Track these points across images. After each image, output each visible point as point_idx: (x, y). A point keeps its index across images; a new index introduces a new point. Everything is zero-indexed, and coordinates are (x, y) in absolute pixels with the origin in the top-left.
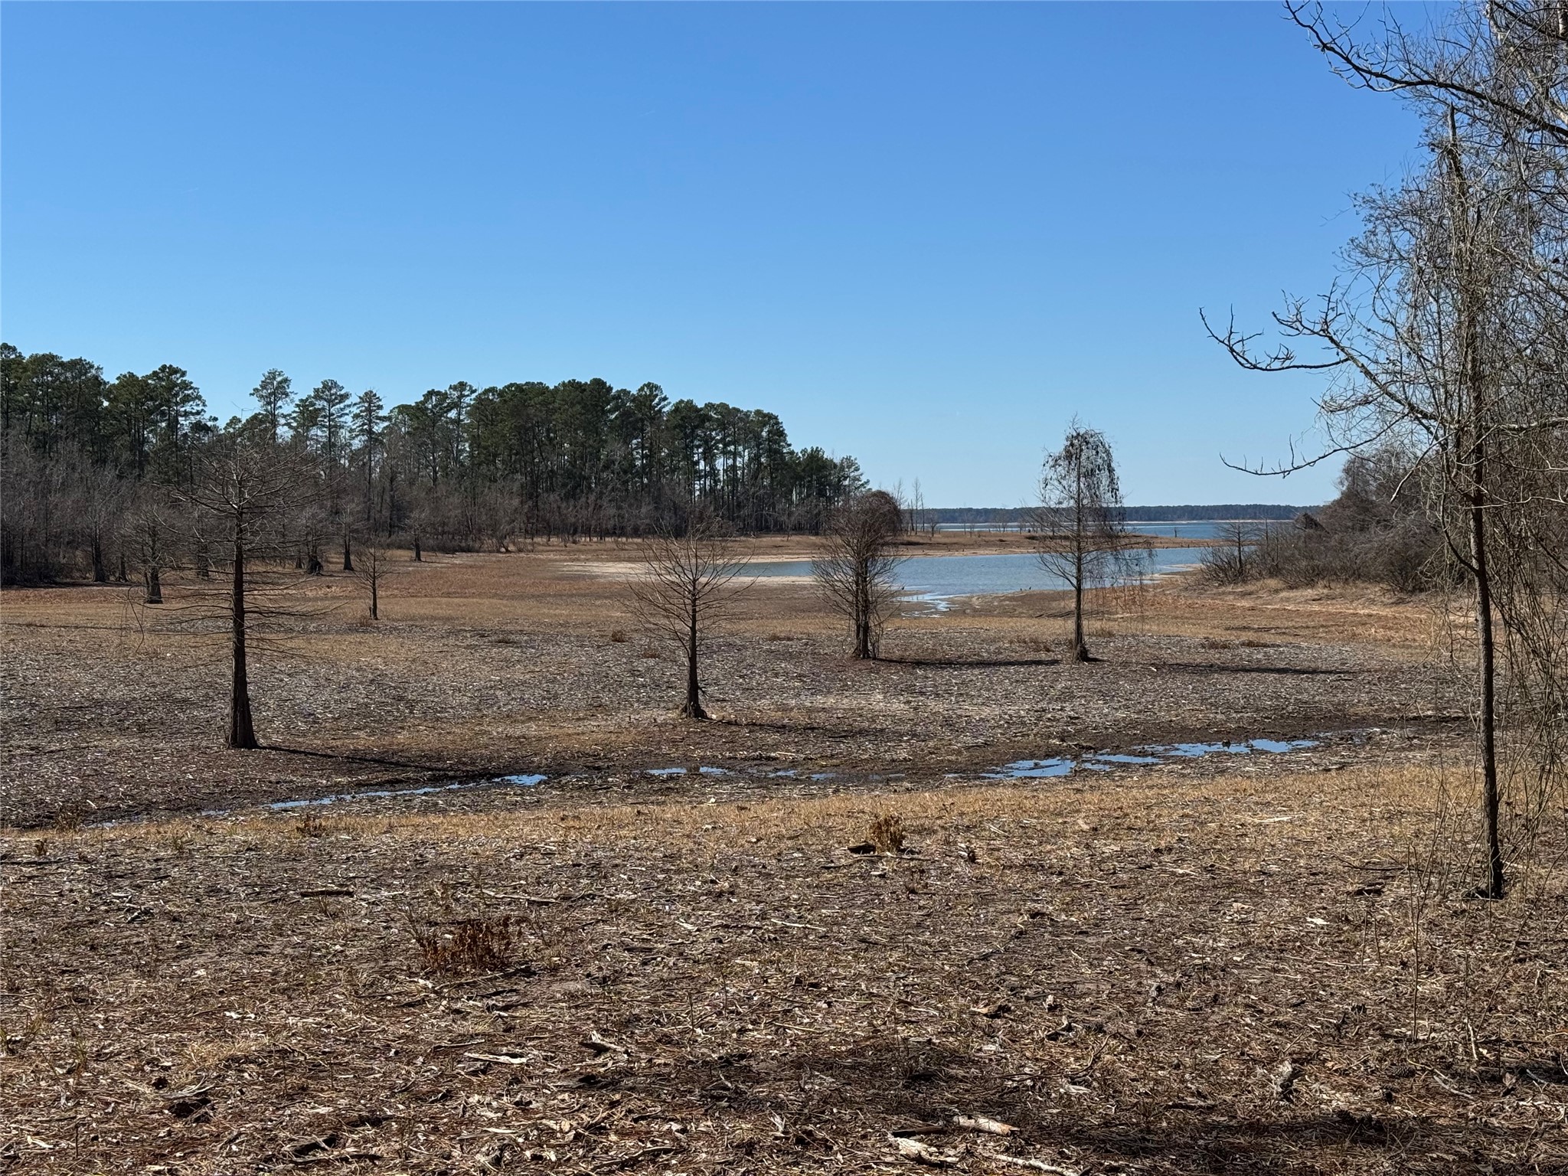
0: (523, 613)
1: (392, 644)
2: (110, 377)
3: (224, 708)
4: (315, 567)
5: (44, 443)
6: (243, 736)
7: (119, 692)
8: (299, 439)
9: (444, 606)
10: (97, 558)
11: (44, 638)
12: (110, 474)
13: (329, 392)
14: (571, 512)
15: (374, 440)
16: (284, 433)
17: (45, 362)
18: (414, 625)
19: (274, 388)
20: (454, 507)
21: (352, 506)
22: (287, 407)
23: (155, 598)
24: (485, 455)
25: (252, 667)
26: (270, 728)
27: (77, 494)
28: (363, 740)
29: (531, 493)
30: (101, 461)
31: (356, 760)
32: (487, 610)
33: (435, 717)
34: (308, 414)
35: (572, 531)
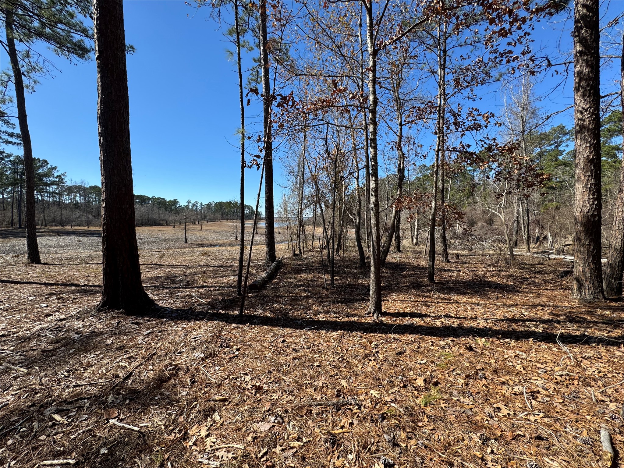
0: (220, 229)
1: (203, 233)
2: (168, 200)
3: (184, 239)
4: (195, 224)
5: (159, 208)
6: (186, 242)
7: (171, 238)
8: (192, 208)
9: (210, 228)
10: (166, 222)
11: (162, 232)
12: (168, 212)
13: (196, 202)
14: (227, 217)
15: (202, 208)
16: (190, 207)
17: (159, 198)
18: (206, 230)
19: (189, 202)
20: (212, 216)
21: (199, 216)
22: (191, 204)
23: (174, 227)
24: (216, 210)
25: (187, 235)
26: (189, 241)
27: (164, 215)
28: (200, 242)
29: (222, 215)
30: (166, 210)
31: (199, 244)
32: (215, 229)
33: (208, 240)
34: (194, 205)
35: (227, 219)
